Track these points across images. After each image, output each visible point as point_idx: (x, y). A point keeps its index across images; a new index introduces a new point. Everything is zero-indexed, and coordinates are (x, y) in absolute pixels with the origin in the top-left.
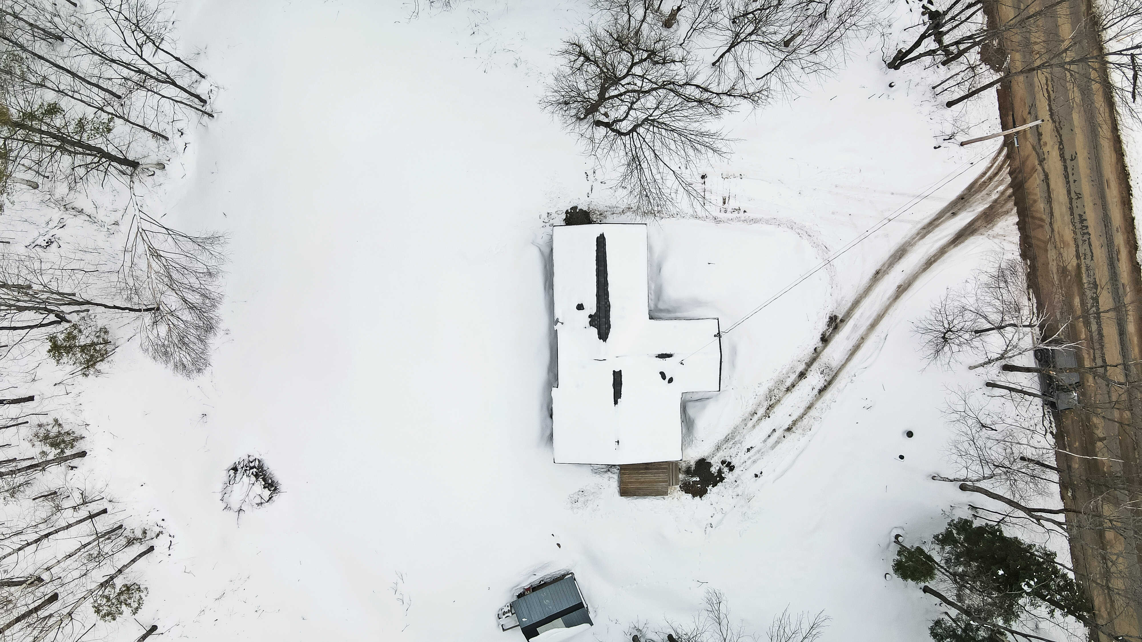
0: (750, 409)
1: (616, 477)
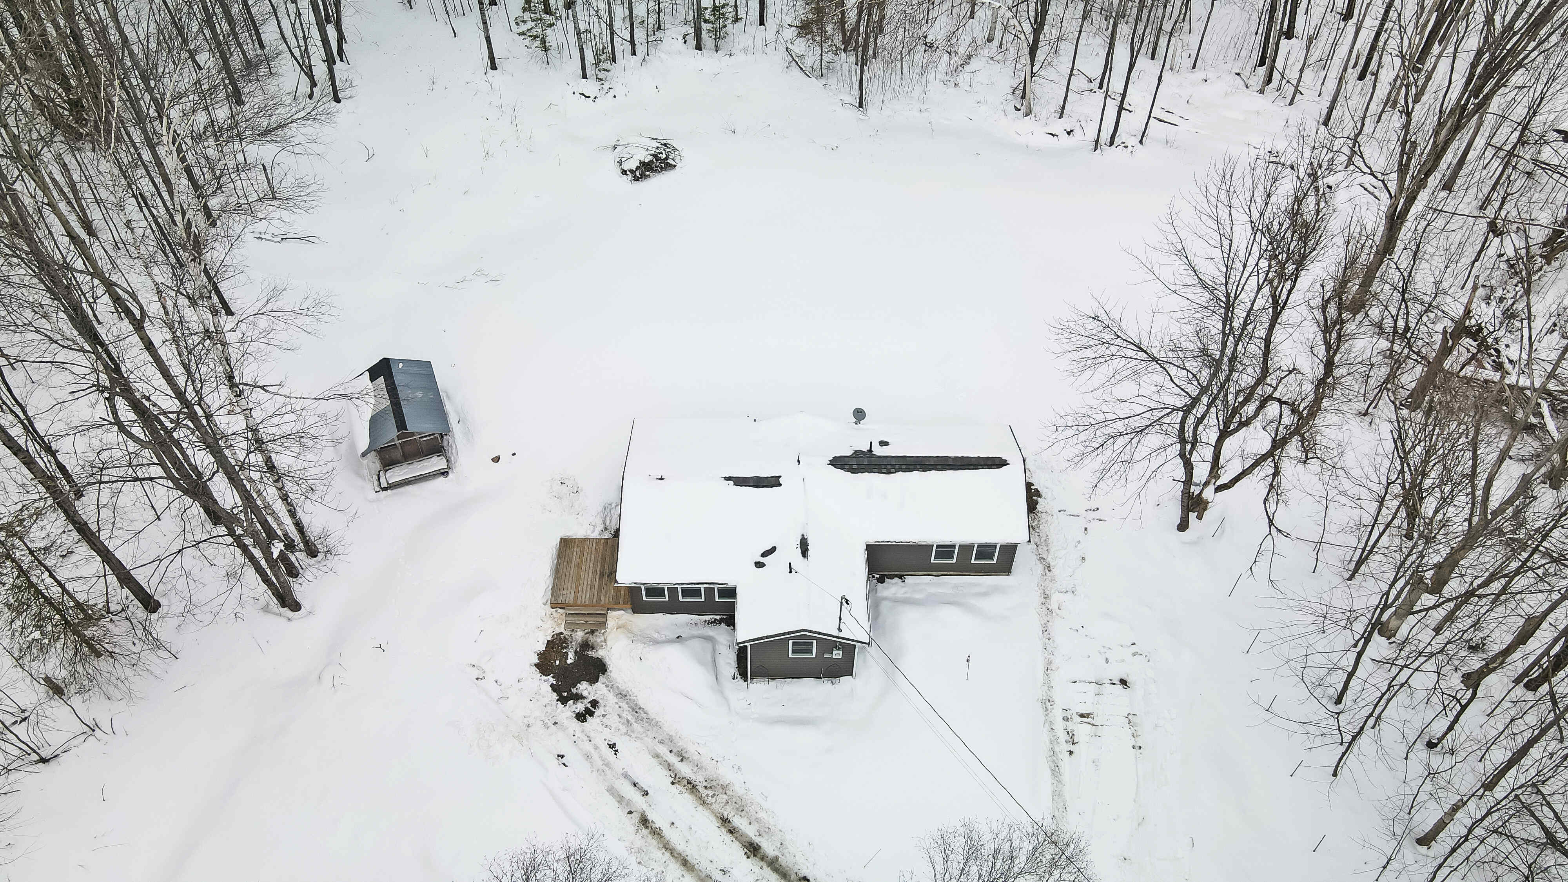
0: (691, 750)
1: (595, 535)
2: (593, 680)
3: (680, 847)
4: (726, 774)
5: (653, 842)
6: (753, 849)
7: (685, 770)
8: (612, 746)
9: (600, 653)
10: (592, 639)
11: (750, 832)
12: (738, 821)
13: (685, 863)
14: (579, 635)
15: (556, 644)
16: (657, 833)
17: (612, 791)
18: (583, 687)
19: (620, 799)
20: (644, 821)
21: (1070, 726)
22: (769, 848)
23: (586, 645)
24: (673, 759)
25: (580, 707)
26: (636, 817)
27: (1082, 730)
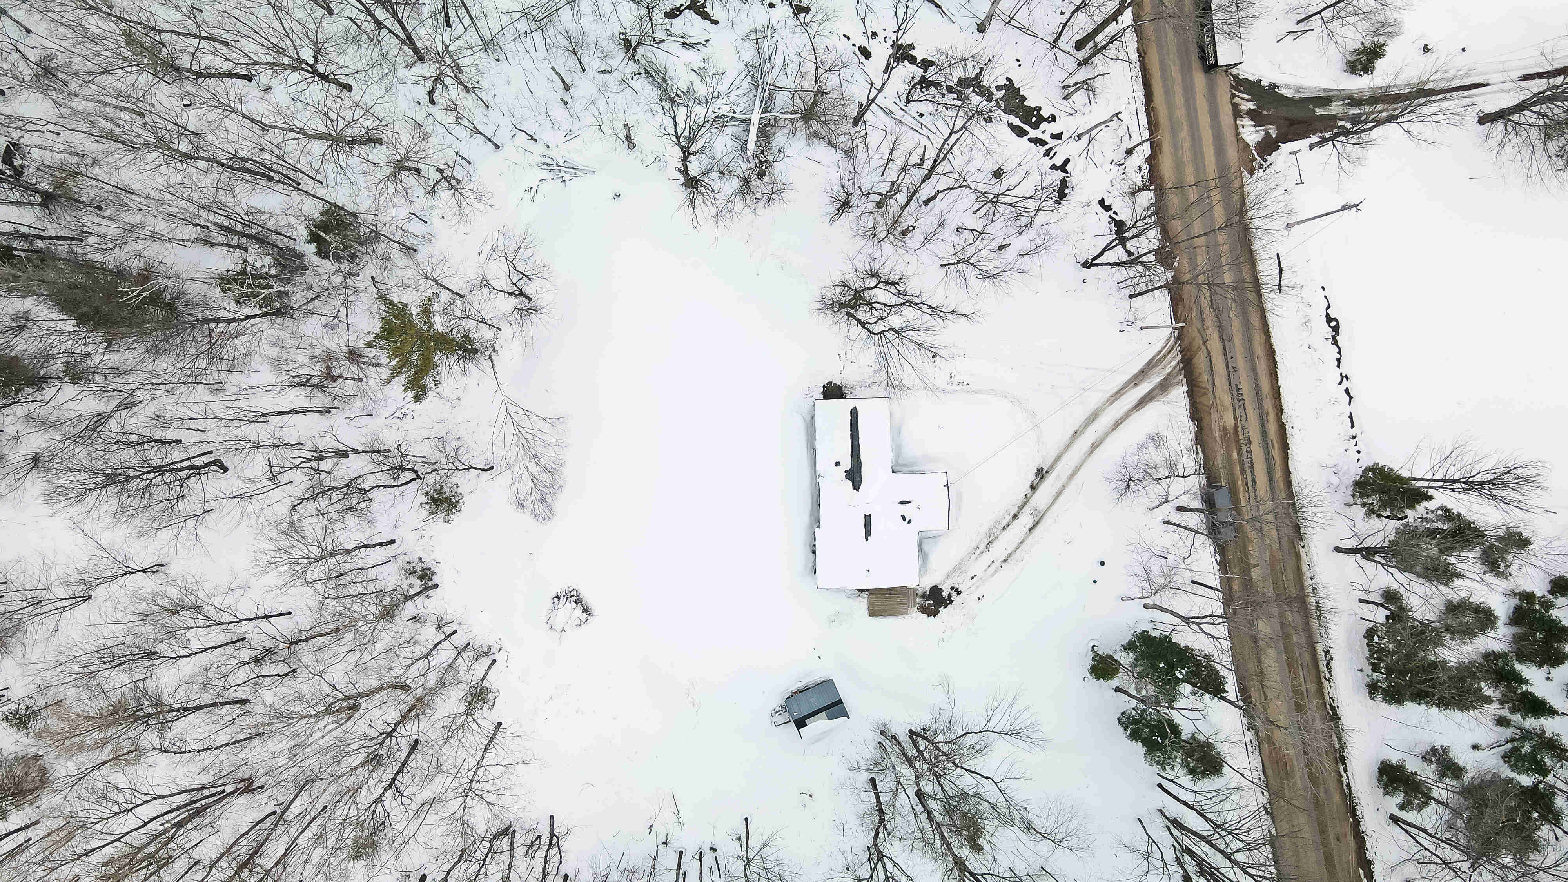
0: (974, 545)
1: (865, 600)
2: (941, 590)
3: (1015, 545)
4: (984, 529)
5: (1013, 556)
6: (1015, 516)
7: (983, 547)
8: (972, 578)
9: (928, 589)
10: (920, 594)
11: (1008, 518)
12: (1004, 523)
13: (1021, 543)
14: (918, 600)
15: (924, 610)
16: (1010, 555)
17: (993, 575)
18: (945, 594)
19: (996, 571)
20: (1005, 561)
21: (955, 383)
22: (1015, 510)
23: (924, 596)
24: (978, 551)
25: (954, 594)
26: (1003, 564)
27: (957, 378)
